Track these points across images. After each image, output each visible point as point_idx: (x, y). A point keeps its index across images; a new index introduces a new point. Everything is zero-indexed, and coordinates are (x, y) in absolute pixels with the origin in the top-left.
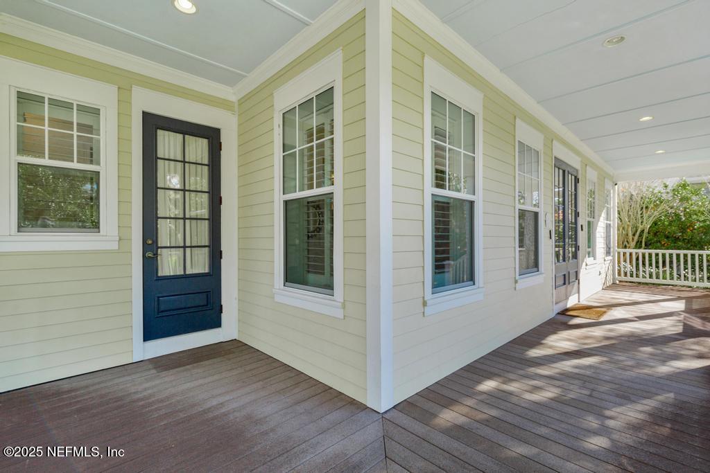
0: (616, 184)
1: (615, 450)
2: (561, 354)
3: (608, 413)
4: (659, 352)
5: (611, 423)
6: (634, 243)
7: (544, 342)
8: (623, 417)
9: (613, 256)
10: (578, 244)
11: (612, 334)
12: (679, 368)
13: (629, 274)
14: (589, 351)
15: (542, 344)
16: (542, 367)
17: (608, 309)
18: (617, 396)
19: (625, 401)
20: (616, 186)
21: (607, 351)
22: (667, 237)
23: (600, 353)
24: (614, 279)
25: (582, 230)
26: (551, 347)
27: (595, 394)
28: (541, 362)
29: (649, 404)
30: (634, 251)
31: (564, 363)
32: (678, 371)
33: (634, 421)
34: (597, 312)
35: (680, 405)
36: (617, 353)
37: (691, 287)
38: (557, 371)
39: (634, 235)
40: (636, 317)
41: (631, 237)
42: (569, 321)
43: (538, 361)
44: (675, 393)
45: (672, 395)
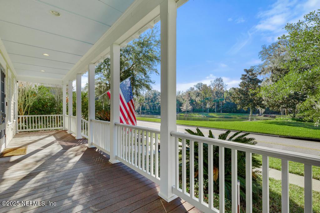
0: (18, 82)
1: (86, 208)
2: (21, 180)
3: (70, 194)
4: (62, 159)
5: (75, 198)
6: (24, 112)
7: (3, 178)
8: (76, 192)
9: (16, 119)
10: (5, 114)
11: (38, 159)
12: (74, 162)
13: (24, 128)
14: (36, 171)
15: (4, 180)
16: (17, 193)
17: (26, 147)
18: (67, 185)
19: (70, 186)
20: (17, 83)
21: (44, 167)
23: (42, 170)
24: (16, 131)
25: (7, 105)
26: (12, 179)
27: (58, 190)
28: (14, 190)
29: (78, 181)
30: (24, 116)
31: (29, 183)
32: (75, 163)
33: (81, 190)
34: (22, 150)
35: (86, 176)
36: (48, 167)
37: (50, 130)
38: (28, 190)
39: (24, 109)
40: (42, 147)
41: (22, 110)
42: (10, 159)
43: (11, 191)
44: (82, 172)
45: (81, 174)
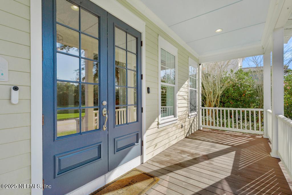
0: (200, 65)
9: (199, 112)
22: (233, 100)
24: (199, 126)
25: (148, 92)
